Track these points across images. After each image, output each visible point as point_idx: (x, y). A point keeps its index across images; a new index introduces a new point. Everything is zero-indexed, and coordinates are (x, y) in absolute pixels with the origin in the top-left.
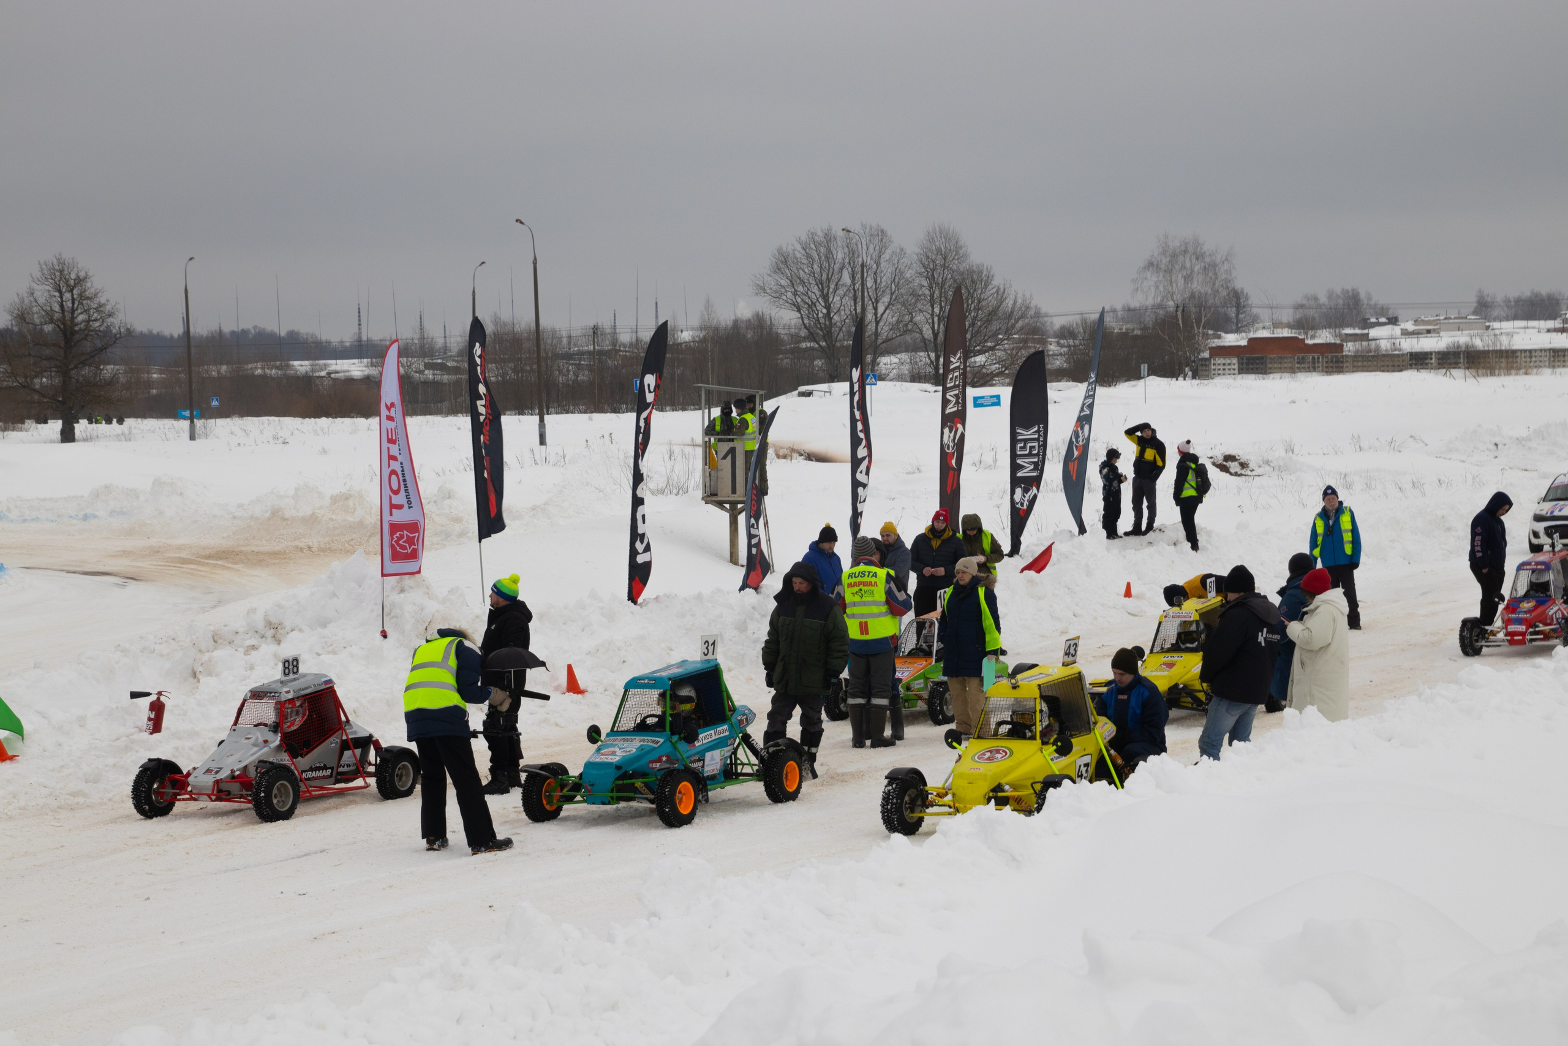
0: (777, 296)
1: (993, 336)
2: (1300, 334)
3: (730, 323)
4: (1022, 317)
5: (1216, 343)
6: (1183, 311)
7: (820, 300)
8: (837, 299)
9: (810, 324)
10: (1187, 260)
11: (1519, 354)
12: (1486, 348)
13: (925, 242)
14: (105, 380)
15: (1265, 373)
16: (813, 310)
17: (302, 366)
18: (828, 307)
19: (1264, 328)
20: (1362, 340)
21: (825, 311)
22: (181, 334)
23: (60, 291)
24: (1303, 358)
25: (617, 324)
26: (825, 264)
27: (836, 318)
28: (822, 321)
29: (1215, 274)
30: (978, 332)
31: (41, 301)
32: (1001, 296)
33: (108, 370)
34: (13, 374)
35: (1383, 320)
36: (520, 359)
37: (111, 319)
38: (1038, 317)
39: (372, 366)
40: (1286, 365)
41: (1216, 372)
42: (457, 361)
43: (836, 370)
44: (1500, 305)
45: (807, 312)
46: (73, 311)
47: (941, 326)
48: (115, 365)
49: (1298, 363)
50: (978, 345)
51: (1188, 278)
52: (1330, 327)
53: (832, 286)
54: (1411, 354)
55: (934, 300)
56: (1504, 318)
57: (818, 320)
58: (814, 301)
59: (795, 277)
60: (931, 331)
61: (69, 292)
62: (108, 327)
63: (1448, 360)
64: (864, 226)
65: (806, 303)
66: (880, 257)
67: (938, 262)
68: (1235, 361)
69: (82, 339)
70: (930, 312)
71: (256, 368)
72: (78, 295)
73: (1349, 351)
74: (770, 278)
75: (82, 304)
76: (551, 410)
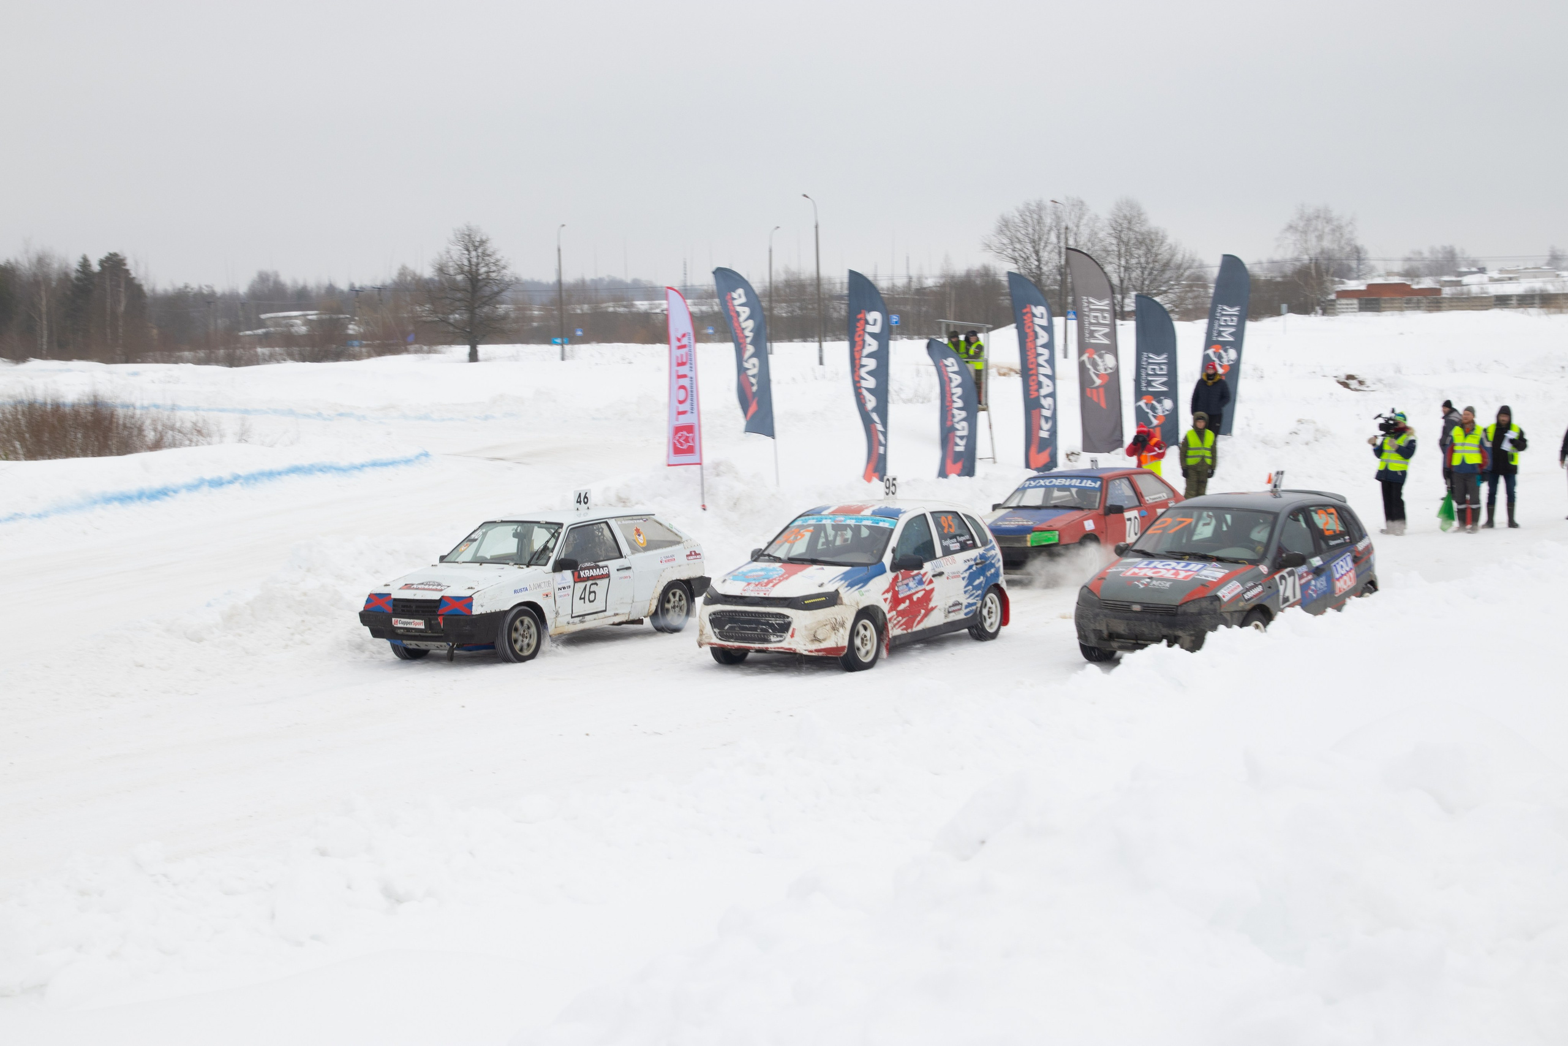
0: (1000, 252)
1: (1164, 283)
2: (1407, 280)
3: (963, 273)
4: (1189, 268)
5: (1341, 287)
6: (1316, 263)
7: (1034, 255)
8: (1046, 254)
9: (1025, 271)
10: (1319, 223)
12: (1556, 292)
13: (1114, 210)
14: (500, 316)
15: (1379, 311)
16: (1028, 263)
18: (1039, 260)
19: (1379, 276)
20: (1457, 286)
21: (1036, 263)
22: (555, 282)
23: (468, 250)
24: (1410, 300)
26: (1037, 228)
27: (1045, 269)
28: (1034, 271)
29: (1341, 234)
30: (1155, 279)
31: (455, 257)
32: (1173, 251)
33: (502, 309)
34: (434, 312)
35: (1474, 269)
36: (804, 300)
37: (504, 271)
38: (1201, 268)
39: (695, 305)
40: (1396, 305)
41: (1339, 311)
42: (760, 300)
45: (1022, 263)
46: (477, 264)
47: (1127, 275)
49: (1407, 303)
51: (1320, 238)
52: (1432, 275)
54: (1496, 296)
55: (1121, 255)
57: (1031, 270)
58: (1028, 255)
59: (1013, 237)
61: (475, 250)
62: (503, 276)
63: (1526, 301)
64: (1067, 198)
65: (1022, 257)
66: (1079, 222)
67: (1124, 225)
68: (1355, 301)
69: (484, 285)
70: (1117, 264)
71: (609, 307)
72: (481, 253)
73: (1447, 294)
74: (996, 238)
75: (484, 259)
76: (828, 338)
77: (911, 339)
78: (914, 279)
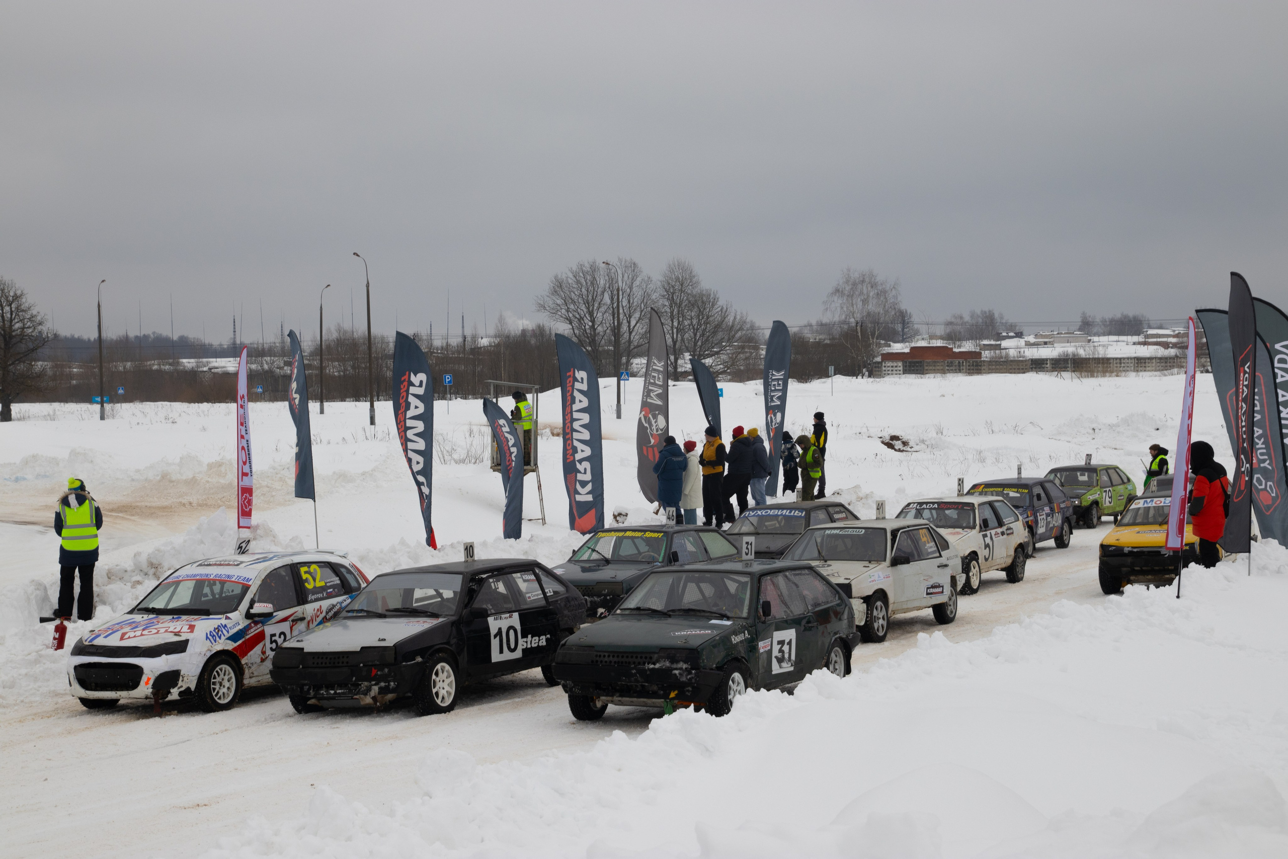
0: (554, 312)
1: (718, 344)
2: (949, 344)
3: (519, 332)
4: (741, 329)
5: (886, 350)
6: (861, 326)
7: (587, 315)
8: (600, 315)
9: (579, 333)
10: (865, 288)
11: (1112, 361)
12: (1087, 357)
13: (667, 272)
14: (36, 373)
15: (923, 374)
16: (581, 323)
17: (189, 363)
18: (593, 321)
19: (923, 339)
20: (996, 349)
21: (590, 324)
22: (96, 338)
24: (951, 362)
25: (432, 332)
26: (591, 289)
27: (600, 329)
28: (588, 331)
29: (886, 298)
30: (707, 340)
32: (724, 313)
33: (38, 366)
35: (1012, 334)
36: (357, 359)
37: (40, 328)
38: (752, 330)
40: (938, 368)
41: (886, 372)
42: (309, 360)
43: (599, 369)
44: (1098, 324)
45: (577, 325)
46: (11, 320)
47: (680, 336)
48: (44, 361)
49: (948, 366)
50: (707, 351)
52: (972, 339)
53: (596, 305)
54: (1032, 360)
55: (673, 317)
56: (1101, 333)
57: (586, 331)
58: (582, 316)
59: (568, 298)
60: (671, 340)
61: (8, 306)
62: (40, 332)
63: (1059, 365)
64: (620, 260)
65: (576, 317)
66: (632, 283)
67: (676, 287)
68: (900, 364)
69: (18, 342)
71: (154, 364)
72: (16, 308)
73: (986, 357)
74: (548, 299)
75: (18, 315)
76: (380, 397)
77: (466, 399)
78: (469, 339)
